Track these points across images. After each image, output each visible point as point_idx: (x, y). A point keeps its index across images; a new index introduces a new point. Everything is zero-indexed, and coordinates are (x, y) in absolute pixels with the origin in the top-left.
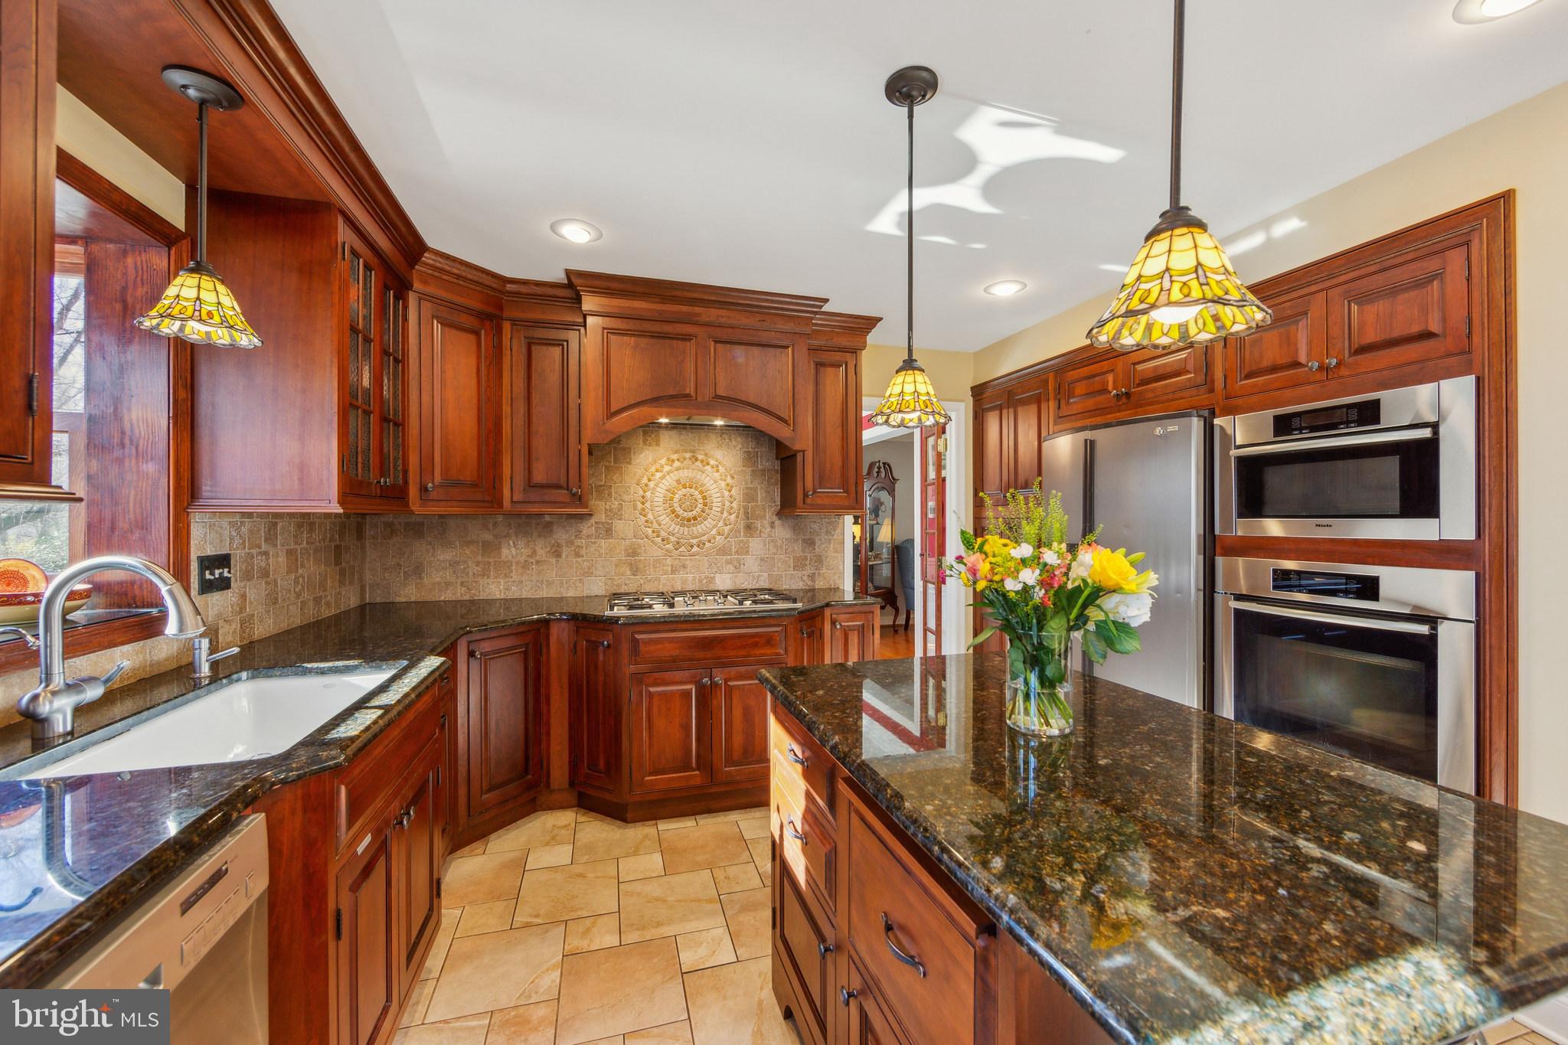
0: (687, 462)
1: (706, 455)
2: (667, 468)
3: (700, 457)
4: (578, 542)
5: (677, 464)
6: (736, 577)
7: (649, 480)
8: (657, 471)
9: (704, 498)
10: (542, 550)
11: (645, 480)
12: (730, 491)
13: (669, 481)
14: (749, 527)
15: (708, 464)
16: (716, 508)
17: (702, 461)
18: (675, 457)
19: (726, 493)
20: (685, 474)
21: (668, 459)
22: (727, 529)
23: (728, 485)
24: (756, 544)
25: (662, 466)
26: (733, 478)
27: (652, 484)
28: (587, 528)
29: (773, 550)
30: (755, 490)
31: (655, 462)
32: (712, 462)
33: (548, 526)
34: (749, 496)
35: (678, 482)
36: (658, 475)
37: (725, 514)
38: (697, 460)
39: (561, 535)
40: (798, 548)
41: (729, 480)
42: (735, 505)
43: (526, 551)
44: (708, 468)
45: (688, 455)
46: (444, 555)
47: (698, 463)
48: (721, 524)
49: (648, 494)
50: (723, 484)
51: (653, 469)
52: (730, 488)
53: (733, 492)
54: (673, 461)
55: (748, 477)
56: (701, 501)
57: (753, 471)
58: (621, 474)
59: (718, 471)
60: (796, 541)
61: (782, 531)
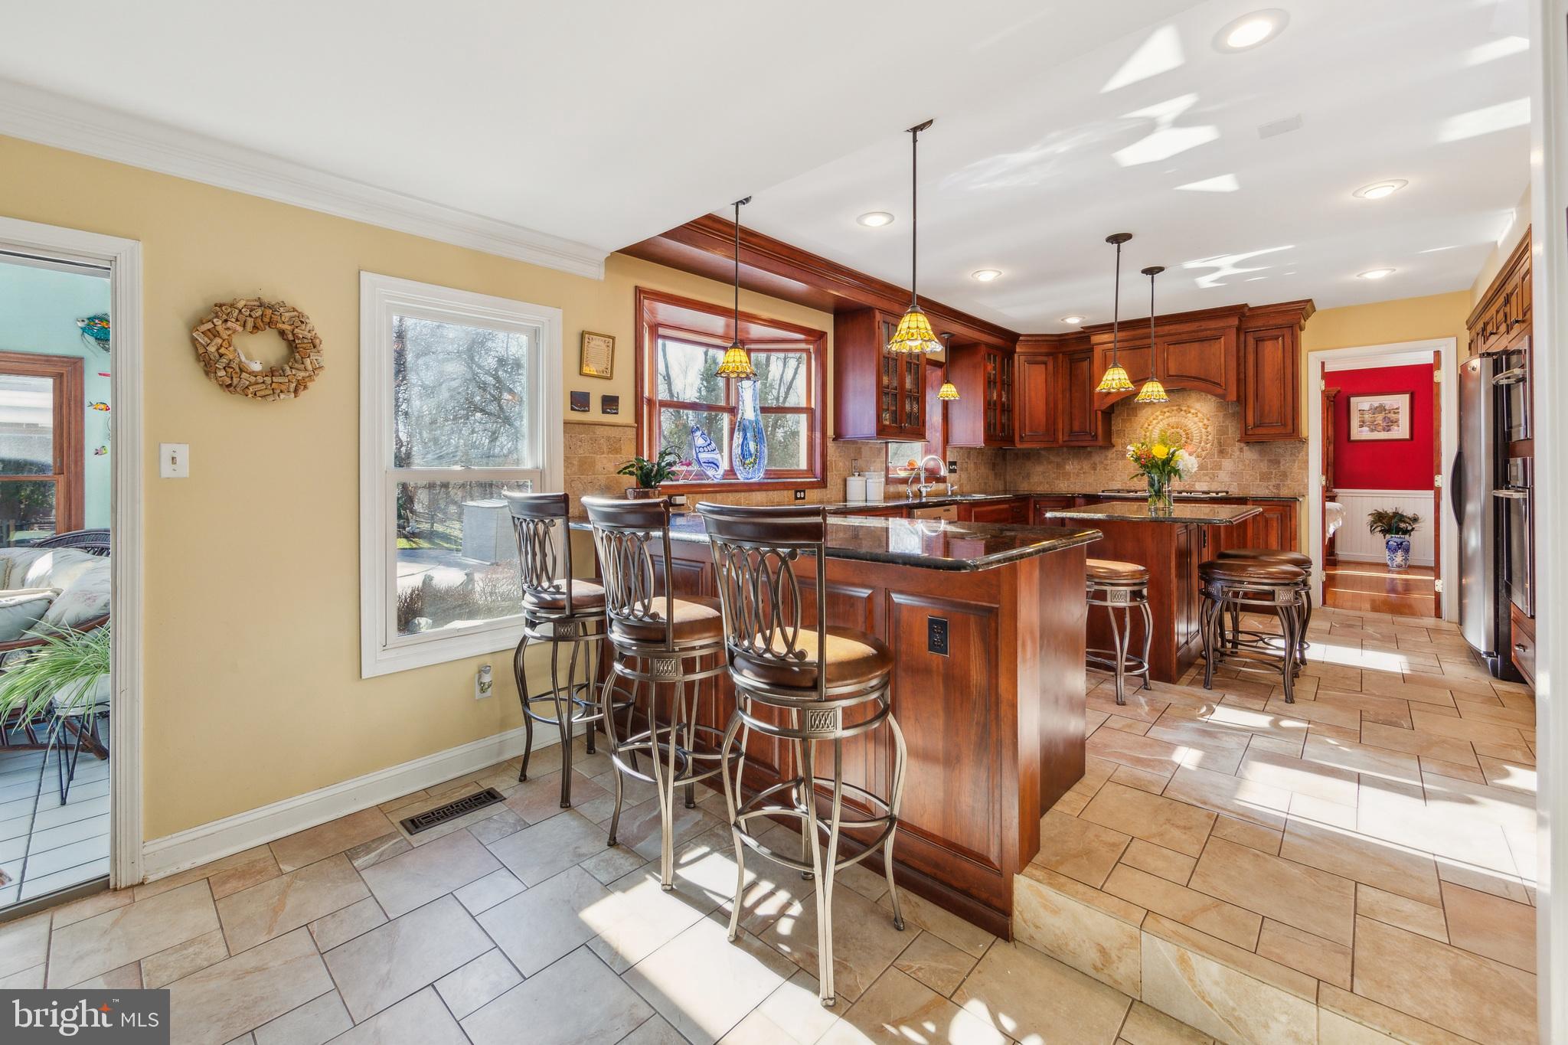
0: (1175, 412)
1: (1188, 407)
2: (1160, 417)
3: (1184, 409)
4: (1105, 462)
5: (1167, 414)
6: (1211, 484)
7: (1149, 425)
8: (1154, 419)
9: (1187, 434)
10: (1086, 465)
11: (1146, 425)
12: (1206, 429)
13: (1161, 425)
14: (1222, 452)
15: (1190, 412)
16: (1196, 440)
17: (1185, 411)
18: (1166, 410)
19: (1204, 430)
20: (1173, 420)
21: (1161, 412)
22: (1204, 453)
23: (1204, 425)
24: (1228, 464)
25: (1157, 416)
26: (1209, 420)
27: (1150, 428)
28: (1111, 454)
29: (1241, 467)
30: (1227, 427)
31: (1153, 414)
32: (1193, 411)
33: (1090, 453)
34: (1222, 431)
35: (1168, 425)
36: (1155, 422)
37: (1203, 444)
38: (1182, 410)
39: (1096, 458)
40: (1264, 466)
41: (1206, 421)
42: (1210, 437)
43: (1077, 467)
44: (1190, 415)
45: (1175, 408)
46: (1039, 469)
47: (1182, 413)
48: (1200, 450)
49: (1148, 434)
50: (1201, 424)
51: (1151, 419)
52: (1206, 427)
53: (1209, 429)
54: (1165, 413)
55: (1221, 419)
56: (1185, 436)
57: (1224, 414)
58: (1131, 423)
59: (1197, 417)
60: (1262, 461)
61: (1250, 454)
